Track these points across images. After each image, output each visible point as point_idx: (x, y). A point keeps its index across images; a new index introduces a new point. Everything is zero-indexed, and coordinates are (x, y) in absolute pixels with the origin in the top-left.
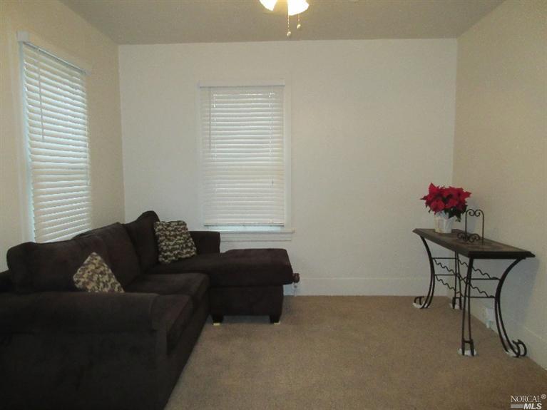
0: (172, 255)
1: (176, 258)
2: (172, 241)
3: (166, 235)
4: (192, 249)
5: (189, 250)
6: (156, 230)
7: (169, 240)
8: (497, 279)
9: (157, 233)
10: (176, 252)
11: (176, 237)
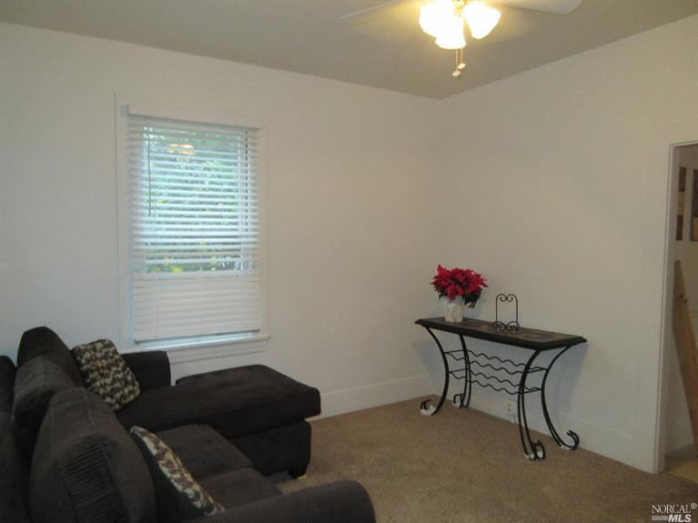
0: (114, 401)
1: (120, 405)
2: (107, 376)
3: (98, 368)
4: (134, 385)
5: (131, 388)
6: (83, 361)
7: (102, 375)
8: (542, 369)
9: (85, 367)
10: (118, 395)
11: (109, 369)
